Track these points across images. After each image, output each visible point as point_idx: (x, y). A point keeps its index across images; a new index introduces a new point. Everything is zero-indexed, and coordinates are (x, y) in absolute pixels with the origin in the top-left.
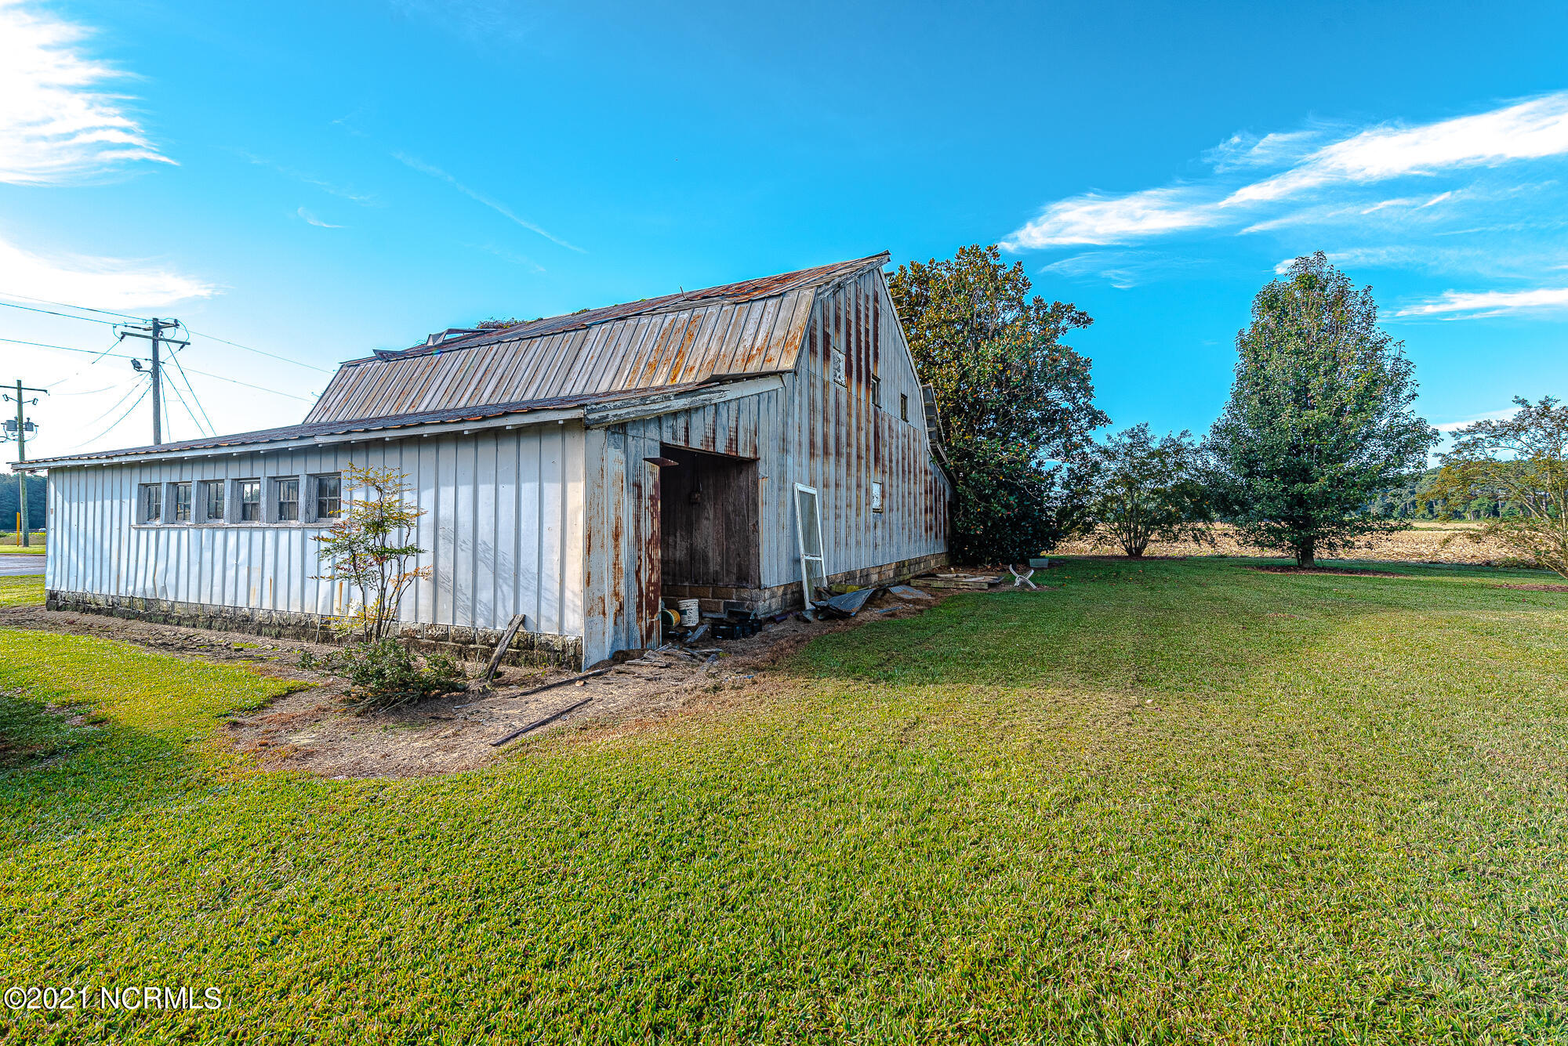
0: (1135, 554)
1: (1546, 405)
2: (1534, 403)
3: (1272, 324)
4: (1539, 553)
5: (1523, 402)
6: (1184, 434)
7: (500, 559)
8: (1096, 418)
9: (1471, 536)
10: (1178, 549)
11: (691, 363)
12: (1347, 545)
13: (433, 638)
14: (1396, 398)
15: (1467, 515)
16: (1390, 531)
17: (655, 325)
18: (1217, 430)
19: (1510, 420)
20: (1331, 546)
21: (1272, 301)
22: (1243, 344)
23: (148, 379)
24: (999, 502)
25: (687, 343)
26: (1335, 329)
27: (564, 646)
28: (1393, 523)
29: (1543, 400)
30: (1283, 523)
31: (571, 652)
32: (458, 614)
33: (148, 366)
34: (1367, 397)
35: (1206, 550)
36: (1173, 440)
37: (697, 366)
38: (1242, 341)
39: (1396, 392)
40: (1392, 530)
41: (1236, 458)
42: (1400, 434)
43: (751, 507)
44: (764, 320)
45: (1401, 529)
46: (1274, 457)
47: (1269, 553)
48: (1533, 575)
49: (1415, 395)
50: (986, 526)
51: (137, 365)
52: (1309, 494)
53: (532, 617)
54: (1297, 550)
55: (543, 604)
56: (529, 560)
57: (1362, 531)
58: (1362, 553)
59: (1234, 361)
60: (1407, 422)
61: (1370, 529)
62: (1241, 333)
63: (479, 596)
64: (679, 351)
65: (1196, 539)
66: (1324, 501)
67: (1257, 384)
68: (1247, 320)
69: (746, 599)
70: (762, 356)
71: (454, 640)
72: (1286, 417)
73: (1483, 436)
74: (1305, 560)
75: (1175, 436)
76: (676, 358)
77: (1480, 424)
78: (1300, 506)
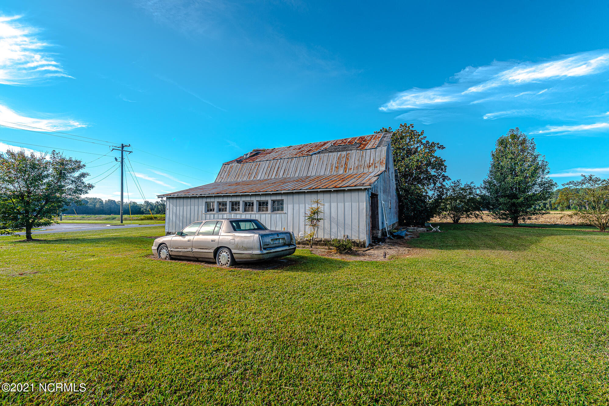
0: (456, 222)
1: (591, 177)
2: (587, 177)
3: (502, 149)
4: (590, 221)
5: (584, 176)
6: (472, 183)
7: (338, 221)
8: (445, 178)
9: (569, 216)
10: (470, 221)
11: (350, 167)
12: (529, 219)
13: (317, 241)
14: (543, 173)
15: (558, 208)
16: (542, 214)
17: (334, 155)
18: (485, 182)
19: (580, 181)
20: (524, 219)
21: (502, 142)
22: (493, 155)
23: (120, 163)
24: (419, 205)
25: (347, 161)
26: (523, 151)
27: (360, 242)
28: (544, 212)
29: (590, 175)
30: (507, 212)
31: (362, 243)
32: (325, 235)
33: (120, 160)
34: (534, 174)
35: (479, 221)
36: (468, 185)
37: (353, 168)
38: (492, 154)
39: (543, 171)
40: (544, 214)
41: (493, 191)
42: (544, 184)
43: (376, 208)
44: (371, 155)
45: (546, 214)
46: (506, 191)
47: (503, 221)
48: (588, 228)
49: (549, 172)
50: (414, 213)
51: (116, 159)
52: (517, 203)
53: (350, 235)
54: (512, 220)
55: (353, 232)
56: (348, 221)
57: (534, 214)
58: (533, 221)
59: (490, 161)
60: (547, 180)
61: (537, 214)
62: (492, 152)
63: (332, 231)
64: (345, 164)
65: (476, 217)
66: (521, 205)
67: (499, 168)
68: (494, 147)
69: (375, 233)
70: (374, 166)
71: (324, 241)
72: (509, 179)
73: (572, 185)
74: (516, 224)
75: (469, 183)
76: (345, 165)
77: (571, 182)
78: (514, 206)
